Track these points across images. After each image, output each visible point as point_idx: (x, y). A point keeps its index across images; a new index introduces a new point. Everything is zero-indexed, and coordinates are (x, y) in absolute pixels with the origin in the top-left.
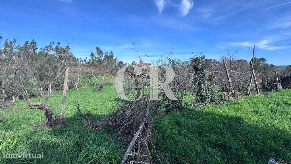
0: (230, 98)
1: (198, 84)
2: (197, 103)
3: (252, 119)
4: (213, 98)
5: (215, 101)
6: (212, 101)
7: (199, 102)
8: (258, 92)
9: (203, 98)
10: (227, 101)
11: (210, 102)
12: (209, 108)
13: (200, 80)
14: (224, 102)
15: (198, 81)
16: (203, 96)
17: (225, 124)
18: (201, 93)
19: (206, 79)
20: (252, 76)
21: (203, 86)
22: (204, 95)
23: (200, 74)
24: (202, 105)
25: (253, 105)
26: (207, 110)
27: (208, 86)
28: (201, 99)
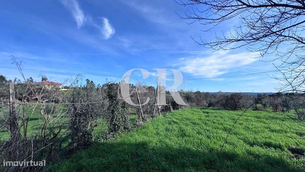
0: (140, 123)
1: (112, 112)
2: (109, 133)
3: (154, 141)
4: (126, 125)
5: (127, 128)
6: (125, 128)
7: (112, 132)
8: (159, 115)
9: (116, 126)
10: (138, 126)
11: (123, 130)
12: (121, 137)
13: (114, 107)
14: (135, 127)
15: (111, 109)
16: (116, 125)
17: (132, 154)
18: (114, 121)
19: (119, 106)
20: (155, 102)
21: (116, 113)
22: (117, 123)
23: (114, 101)
24: (115, 136)
25: (156, 127)
26: (119, 140)
27: (121, 113)
28: (115, 128)
